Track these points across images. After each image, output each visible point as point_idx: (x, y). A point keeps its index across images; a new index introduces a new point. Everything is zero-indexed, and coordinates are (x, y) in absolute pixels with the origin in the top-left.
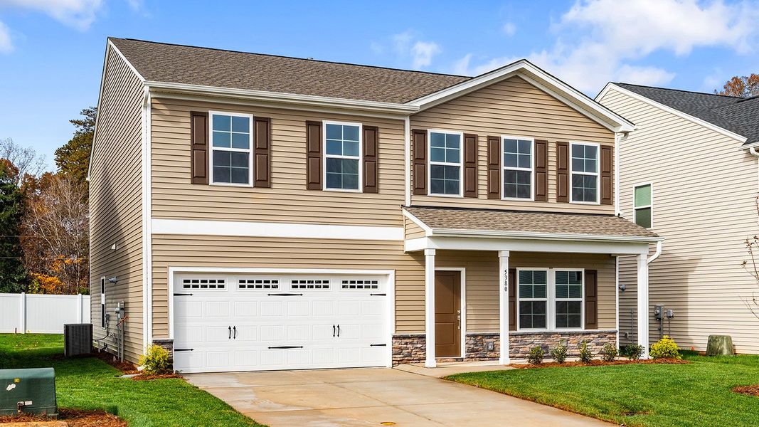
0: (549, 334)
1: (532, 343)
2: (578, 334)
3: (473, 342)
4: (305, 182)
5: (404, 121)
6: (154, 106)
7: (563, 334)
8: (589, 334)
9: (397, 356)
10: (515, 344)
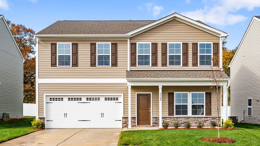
0: (189, 118)
1: (181, 121)
2: (202, 118)
3: (155, 120)
4: (90, 64)
5: (127, 40)
6: (40, 42)
7: (195, 118)
8: (207, 118)
9: (124, 124)
10: (173, 121)
